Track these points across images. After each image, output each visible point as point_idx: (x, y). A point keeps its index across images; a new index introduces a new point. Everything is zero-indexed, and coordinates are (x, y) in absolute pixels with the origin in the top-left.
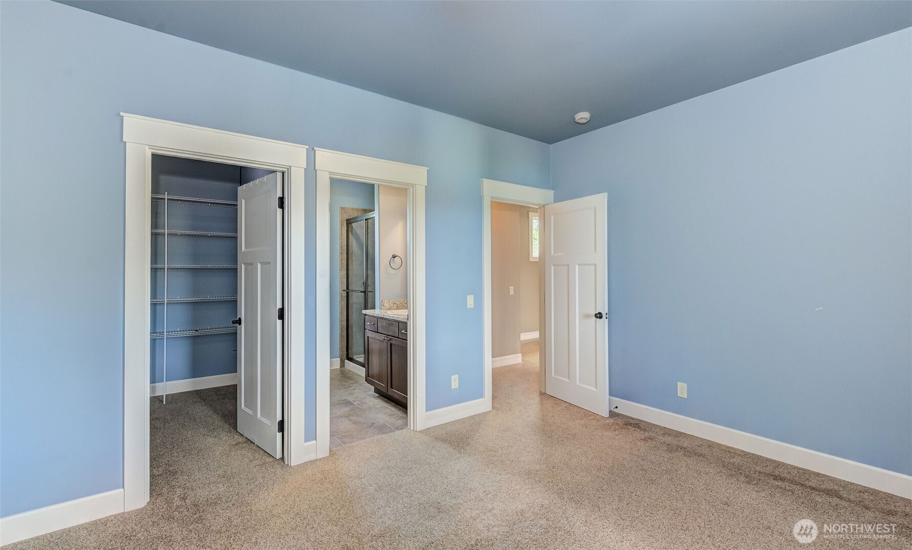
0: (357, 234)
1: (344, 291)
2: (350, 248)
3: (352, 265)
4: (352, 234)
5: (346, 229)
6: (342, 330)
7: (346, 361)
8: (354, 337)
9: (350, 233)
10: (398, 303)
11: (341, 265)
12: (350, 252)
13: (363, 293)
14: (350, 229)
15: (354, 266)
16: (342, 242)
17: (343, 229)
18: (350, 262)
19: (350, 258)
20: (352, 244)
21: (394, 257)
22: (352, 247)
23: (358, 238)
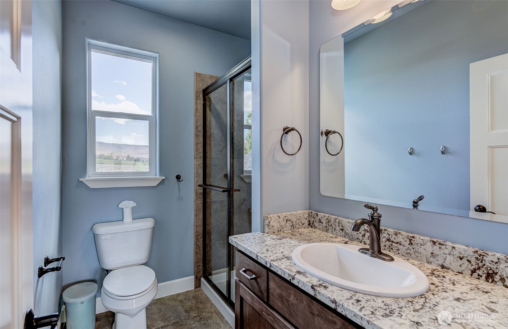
0: (216, 110)
1: (199, 186)
2: (208, 129)
3: (210, 152)
4: (210, 110)
5: (202, 102)
6: (197, 238)
7: (202, 279)
8: (213, 247)
9: (208, 109)
10: (294, 219)
11: (197, 151)
12: (208, 134)
13: (226, 193)
14: (208, 103)
15: (214, 152)
16: (197, 120)
17: (199, 102)
18: (208, 148)
19: (208, 142)
20: (210, 124)
21: (287, 131)
22: (210, 129)
23: (218, 117)
